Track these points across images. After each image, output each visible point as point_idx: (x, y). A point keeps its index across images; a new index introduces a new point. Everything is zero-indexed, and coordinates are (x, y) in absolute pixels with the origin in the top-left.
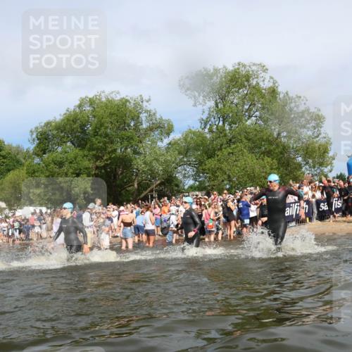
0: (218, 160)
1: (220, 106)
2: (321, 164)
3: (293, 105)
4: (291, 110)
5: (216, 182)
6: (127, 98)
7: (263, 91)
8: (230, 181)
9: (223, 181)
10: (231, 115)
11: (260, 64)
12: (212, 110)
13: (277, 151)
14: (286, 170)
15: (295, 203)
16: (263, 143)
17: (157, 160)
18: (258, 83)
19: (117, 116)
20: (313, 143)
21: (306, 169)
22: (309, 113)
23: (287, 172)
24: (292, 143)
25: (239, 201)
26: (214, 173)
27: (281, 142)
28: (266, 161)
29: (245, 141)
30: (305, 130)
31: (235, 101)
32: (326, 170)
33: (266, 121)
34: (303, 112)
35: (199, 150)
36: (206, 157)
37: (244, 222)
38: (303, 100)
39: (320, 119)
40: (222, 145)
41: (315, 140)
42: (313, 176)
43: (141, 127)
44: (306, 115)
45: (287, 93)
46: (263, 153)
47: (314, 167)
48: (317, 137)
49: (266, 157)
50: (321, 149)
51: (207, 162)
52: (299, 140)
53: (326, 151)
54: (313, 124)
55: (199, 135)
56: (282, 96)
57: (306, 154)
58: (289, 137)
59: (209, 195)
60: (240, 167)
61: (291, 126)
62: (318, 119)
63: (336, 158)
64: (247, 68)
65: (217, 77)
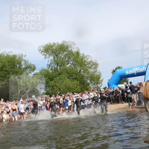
0: (55, 82)
1: (56, 59)
2: (97, 83)
3: (86, 59)
4: (85, 61)
5: (54, 91)
6: (16, 55)
7: (74, 53)
8: (60, 90)
9: (57, 90)
10: (60, 63)
11: (72, 42)
12: (52, 60)
13: (79, 78)
14: (83, 86)
15: (87, 99)
16: (74, 74)
18: (71, 50)
21: (91, 85)
22: (92, 62)
23: (83, 87)
24: (85, 75)
25: (63, 99)
26: (53, 87)
27: (81, 74)
28: (75, 82)
29: (66, 73)
30: (91, 69)
31: (62, 57)
32: (99, 86)
33: (75, 66)
34: (90, 62)
35: (47, 77)
36: (49, 80)
37: (66, 108)
38: (90, 57)
41: (95, 73)
42: (94, 88)
43: (22, 67)
44: (91, 63)
45: (83, 54)
46: (74, 79)
47: (95, 85)
48: (96, 72)
50: (97, 77)
51: (50, 83)
52: (89, 73)
53: (99, 78)
54: (94, 67)
55: (47, 71)
56: (81, 55)
57: (91, 79)
58: (84, 72)
59: (51, 96)
60: (64, 85)
61: (85, 68)
62: (96, 65)
63: (103, 81)
64: (67, 43)
65: (55, 47)
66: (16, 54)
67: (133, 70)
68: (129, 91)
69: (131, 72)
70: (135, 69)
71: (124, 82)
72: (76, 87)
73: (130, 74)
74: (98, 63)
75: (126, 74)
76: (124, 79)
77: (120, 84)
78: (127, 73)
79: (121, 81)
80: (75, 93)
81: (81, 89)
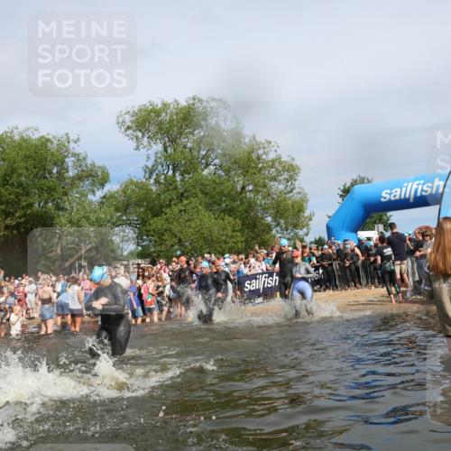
0: (167, 220)
1: (169, 150)
2: (295, 226)
3: (261, 152)
4: (258, 158)
5: (163, 248)
6: (48, 137)
7: (225, 133)
8: (181, 245)
9: (172, 246)
10: (183, 162)
11: (220, 100)
12: (159, 155)
13: (240, 209)
14: (252, 232)
16: (224, 198)
17: (87, 218)
18: (217, 124)
19: (34, 159)
20: (285, 199)
21: (277, 231)
22: (280, 163)
23: (253, 235)
24: (259, 199)
26: (160, 234)
27: (246, 198)
28: (226, 222)
29: (200, 195)
30: (276, 184)
31: (189, 145)
32: (301, 233)
33: (227, 171)
34: (273, 161)
35: (142, 206)
36: (150, 216)
38: (273, 146)
39: (294, 170)
40: (170, 201)
41: (288, 196)
43: (66, 175)
44: (277, 164)
45: (254, 137)
46: (224, 211)
47: (287, 230)
48: (291, 191)
49: (227, 217)
50: (296, 207)
51: (152, 222)
52: (269, 195)
53: (301, 209)
54: (286, 175)
55: (142, 187)
56: (247, 140)
57: (277, 212)
58: (256, 192)
59: (154, 263)
60: (194, 228)
61: (258, 178)
62: (291, 171)
63: (313, 218)
64: (204, 104)
65: (166, 114)
66: (48, 134)
67: (404, 189)
68: (388, 251)
69: (397, 194)
70: (410, 184)
71: (375, 223)
72: (232, 237)
73: (396, 200)
74: (298, 164)
75: (383, 200)
76: (376, 216)
77: (363, 230)
78: (386, 195)
79: (368, 220)
80: (227, 255)
81: (246, 241)
